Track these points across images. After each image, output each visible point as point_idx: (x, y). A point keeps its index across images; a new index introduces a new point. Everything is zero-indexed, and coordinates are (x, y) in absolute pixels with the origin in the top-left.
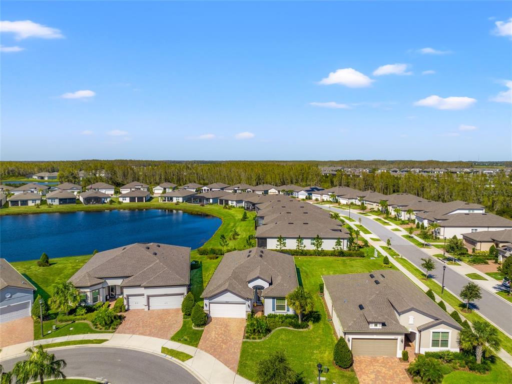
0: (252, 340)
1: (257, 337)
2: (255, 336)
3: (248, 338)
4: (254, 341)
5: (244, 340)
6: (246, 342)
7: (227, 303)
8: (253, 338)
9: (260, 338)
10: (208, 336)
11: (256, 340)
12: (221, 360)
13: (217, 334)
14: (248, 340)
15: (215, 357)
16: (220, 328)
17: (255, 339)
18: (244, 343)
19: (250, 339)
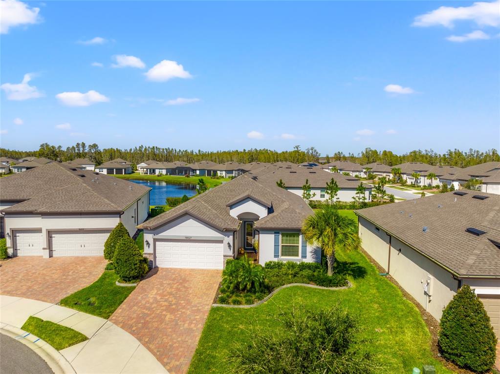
0: (232, 306)
1: (244, 300)
2: (239, 299)
3: (223, 301)
4: (236, 306)
5: (215, 305)
6: (218, 309)
7: (188, 240)
8: (236, 302)
9: (249, 302)
10: (140, 298)
11: (241, 306)
12: (152, 346)
13: (161, 295)
14: (224, 306)
15: (140, 339)
16: (169, 284)
17: (239, 303)
18: (214, 310)
19: (228, 303)
